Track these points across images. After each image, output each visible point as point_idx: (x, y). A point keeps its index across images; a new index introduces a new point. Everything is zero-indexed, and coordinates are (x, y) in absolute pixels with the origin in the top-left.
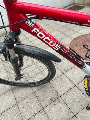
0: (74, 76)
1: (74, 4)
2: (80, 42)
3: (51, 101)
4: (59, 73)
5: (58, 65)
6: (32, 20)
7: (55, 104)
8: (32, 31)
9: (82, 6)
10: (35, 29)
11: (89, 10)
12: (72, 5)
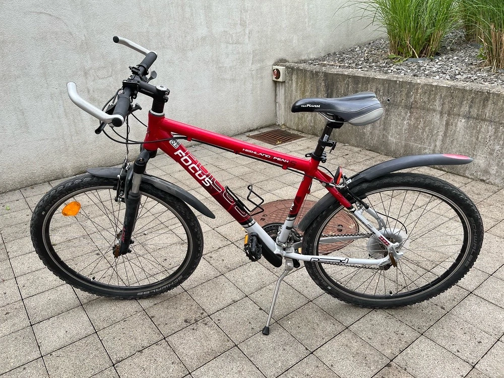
0: (245, 279)
1: (274, 125)
2: (273, 213)
3: (184, 323)
4: (213, 273)
5: (211, 257)
6: (178, 140)
7: (193, 329)
8: (175, 153)
9: (296, 133)
10: (180, 151)
11: (309, 146)
12: (269, 126)
